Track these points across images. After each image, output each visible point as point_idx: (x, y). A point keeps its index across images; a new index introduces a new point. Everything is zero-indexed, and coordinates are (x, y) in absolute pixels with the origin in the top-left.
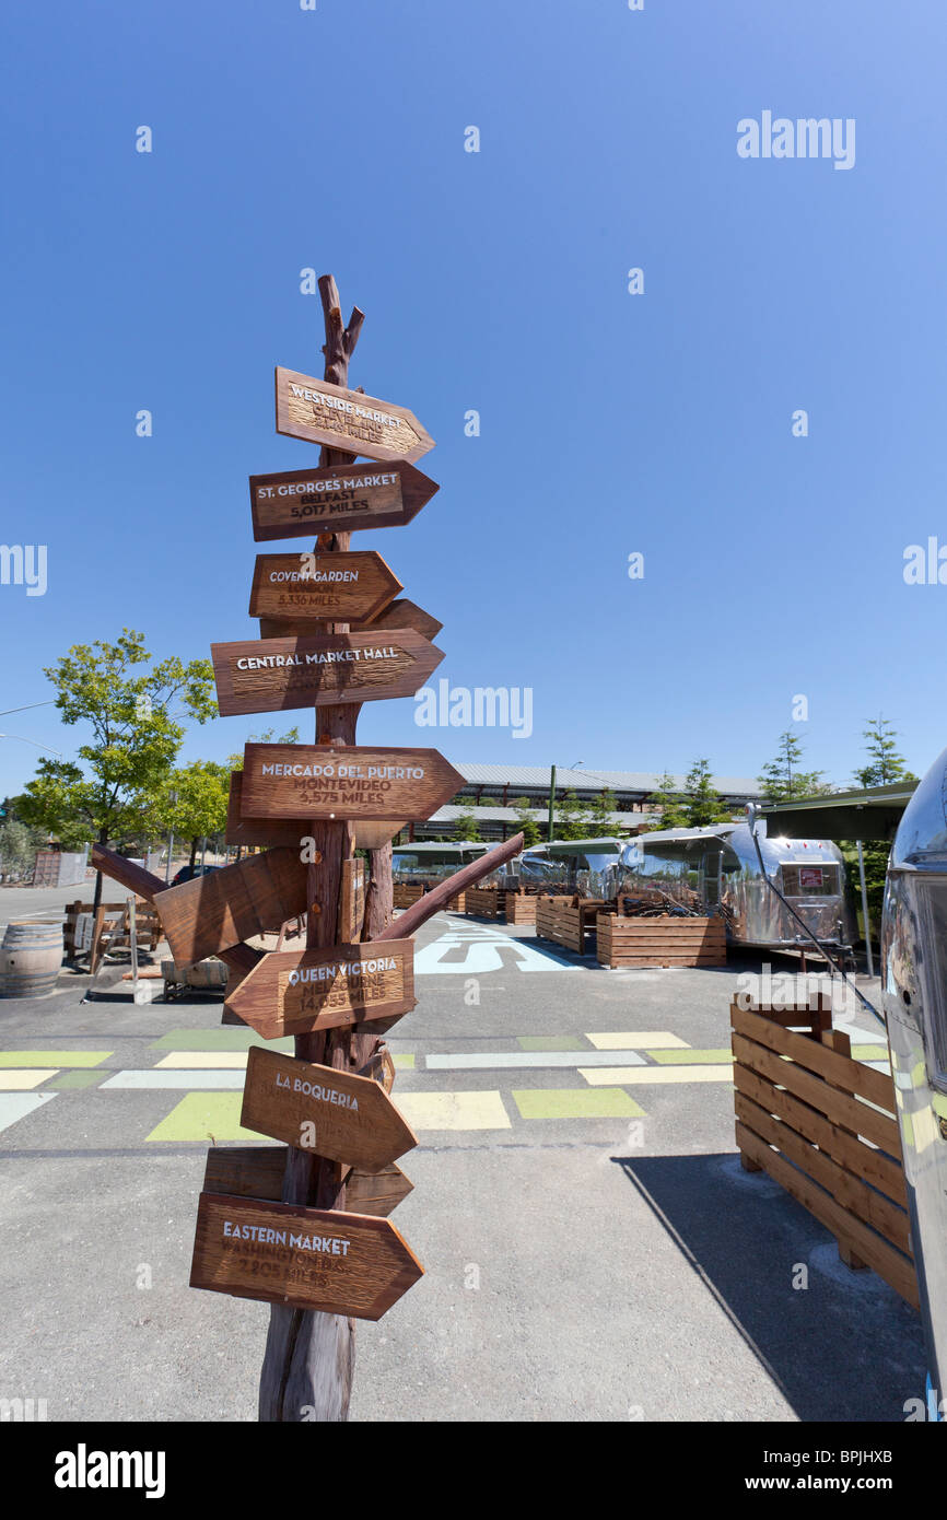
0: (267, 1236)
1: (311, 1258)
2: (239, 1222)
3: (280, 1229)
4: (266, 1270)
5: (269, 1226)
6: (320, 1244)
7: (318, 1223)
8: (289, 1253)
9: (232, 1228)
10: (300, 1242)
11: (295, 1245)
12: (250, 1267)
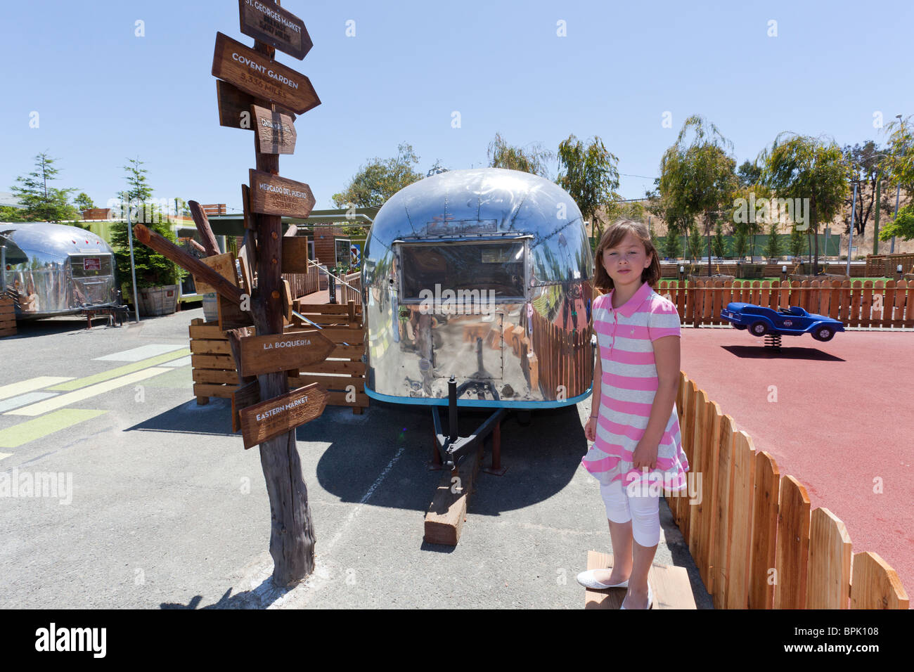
0: (276, 411)
1: (295, 410)
2: (263, 412)
3: (280, 406)
4: (279, 423)
5: (276, 407)
6: (297, 402)
7: (295, 396)
8: (287, 412)
9: (261, 416)
10: (291, 406)
11: (288, 408)
12: (272, 426)
